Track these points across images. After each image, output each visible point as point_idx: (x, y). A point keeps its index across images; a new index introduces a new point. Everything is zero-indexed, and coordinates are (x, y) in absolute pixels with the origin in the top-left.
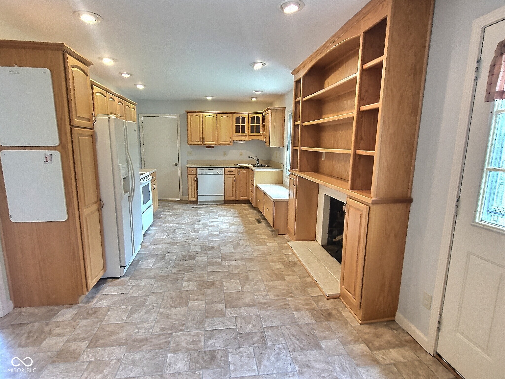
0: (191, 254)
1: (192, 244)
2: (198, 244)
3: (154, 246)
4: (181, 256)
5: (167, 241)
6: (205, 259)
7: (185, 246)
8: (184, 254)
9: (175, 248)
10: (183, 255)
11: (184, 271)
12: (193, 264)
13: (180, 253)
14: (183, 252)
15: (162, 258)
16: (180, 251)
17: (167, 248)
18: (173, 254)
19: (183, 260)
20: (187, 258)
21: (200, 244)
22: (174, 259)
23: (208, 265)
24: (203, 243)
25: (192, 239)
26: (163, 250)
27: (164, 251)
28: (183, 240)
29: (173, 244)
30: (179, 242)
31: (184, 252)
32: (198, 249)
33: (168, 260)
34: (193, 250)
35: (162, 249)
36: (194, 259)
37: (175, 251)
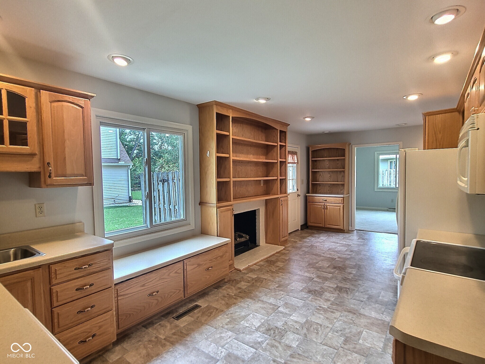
0: (338, 292)
1: (330, 303)
2: (322, 300)
3: (382, 317)
4: (349, 293)
5: (362, 321)
6: (327, 284)
7: (340, 303)
8: (345, 295)
9: (354, 305)
10: (347, 293)
11: (351, 279)
12: (342, 283)
13: (349, 297)
14: (346, 297)
15: (371, 298)
16: (348, 299)
17: (364, 308)
18: (357, 298)
19: (349, 289)
20: (345, 289)
21: (320, 300)
22: (358, 292)
23: (328, 278)
24: (316, 300)
25: (325, 310)
26: (370, 307)
27: (368, 305)
28: (338, 314)
29: (354, 312)
30: (345, 311)
31: (344, 297)
32: (327, 295)
33: (364, 293)
34: (332, 297)
35: (370, 309)
36: (337, 287)
37: (354, 301)
